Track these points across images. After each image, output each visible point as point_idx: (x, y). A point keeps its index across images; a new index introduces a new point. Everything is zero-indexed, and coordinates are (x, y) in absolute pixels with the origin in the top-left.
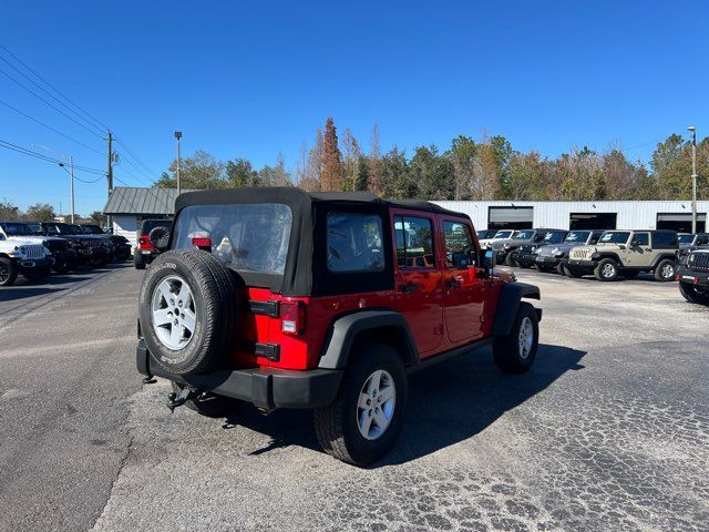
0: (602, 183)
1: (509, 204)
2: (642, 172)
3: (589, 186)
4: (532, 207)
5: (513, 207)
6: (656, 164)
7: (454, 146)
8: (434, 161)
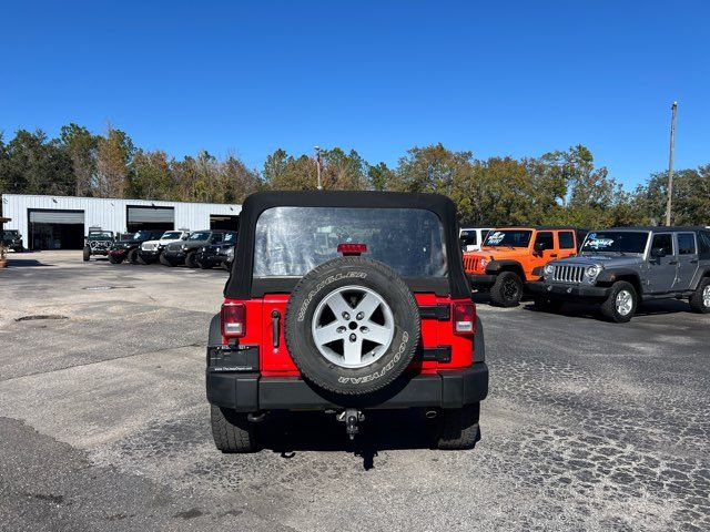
0: (229, 188)
1: (149, 203)
2: (259, 180)
3: (219, 190)
4: (173, 208)
5: (153, 207)
6: (267, 173)
7: (65, 134)
8: (44, 148)
